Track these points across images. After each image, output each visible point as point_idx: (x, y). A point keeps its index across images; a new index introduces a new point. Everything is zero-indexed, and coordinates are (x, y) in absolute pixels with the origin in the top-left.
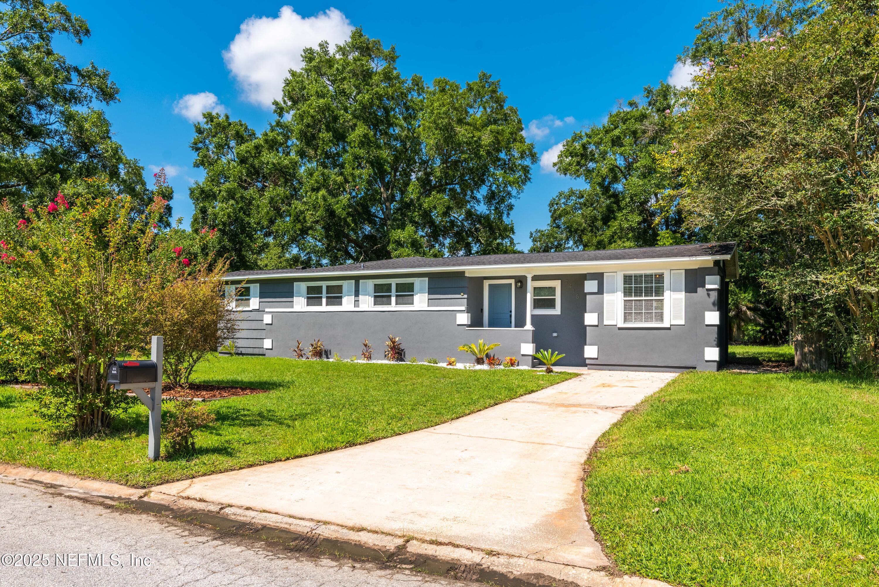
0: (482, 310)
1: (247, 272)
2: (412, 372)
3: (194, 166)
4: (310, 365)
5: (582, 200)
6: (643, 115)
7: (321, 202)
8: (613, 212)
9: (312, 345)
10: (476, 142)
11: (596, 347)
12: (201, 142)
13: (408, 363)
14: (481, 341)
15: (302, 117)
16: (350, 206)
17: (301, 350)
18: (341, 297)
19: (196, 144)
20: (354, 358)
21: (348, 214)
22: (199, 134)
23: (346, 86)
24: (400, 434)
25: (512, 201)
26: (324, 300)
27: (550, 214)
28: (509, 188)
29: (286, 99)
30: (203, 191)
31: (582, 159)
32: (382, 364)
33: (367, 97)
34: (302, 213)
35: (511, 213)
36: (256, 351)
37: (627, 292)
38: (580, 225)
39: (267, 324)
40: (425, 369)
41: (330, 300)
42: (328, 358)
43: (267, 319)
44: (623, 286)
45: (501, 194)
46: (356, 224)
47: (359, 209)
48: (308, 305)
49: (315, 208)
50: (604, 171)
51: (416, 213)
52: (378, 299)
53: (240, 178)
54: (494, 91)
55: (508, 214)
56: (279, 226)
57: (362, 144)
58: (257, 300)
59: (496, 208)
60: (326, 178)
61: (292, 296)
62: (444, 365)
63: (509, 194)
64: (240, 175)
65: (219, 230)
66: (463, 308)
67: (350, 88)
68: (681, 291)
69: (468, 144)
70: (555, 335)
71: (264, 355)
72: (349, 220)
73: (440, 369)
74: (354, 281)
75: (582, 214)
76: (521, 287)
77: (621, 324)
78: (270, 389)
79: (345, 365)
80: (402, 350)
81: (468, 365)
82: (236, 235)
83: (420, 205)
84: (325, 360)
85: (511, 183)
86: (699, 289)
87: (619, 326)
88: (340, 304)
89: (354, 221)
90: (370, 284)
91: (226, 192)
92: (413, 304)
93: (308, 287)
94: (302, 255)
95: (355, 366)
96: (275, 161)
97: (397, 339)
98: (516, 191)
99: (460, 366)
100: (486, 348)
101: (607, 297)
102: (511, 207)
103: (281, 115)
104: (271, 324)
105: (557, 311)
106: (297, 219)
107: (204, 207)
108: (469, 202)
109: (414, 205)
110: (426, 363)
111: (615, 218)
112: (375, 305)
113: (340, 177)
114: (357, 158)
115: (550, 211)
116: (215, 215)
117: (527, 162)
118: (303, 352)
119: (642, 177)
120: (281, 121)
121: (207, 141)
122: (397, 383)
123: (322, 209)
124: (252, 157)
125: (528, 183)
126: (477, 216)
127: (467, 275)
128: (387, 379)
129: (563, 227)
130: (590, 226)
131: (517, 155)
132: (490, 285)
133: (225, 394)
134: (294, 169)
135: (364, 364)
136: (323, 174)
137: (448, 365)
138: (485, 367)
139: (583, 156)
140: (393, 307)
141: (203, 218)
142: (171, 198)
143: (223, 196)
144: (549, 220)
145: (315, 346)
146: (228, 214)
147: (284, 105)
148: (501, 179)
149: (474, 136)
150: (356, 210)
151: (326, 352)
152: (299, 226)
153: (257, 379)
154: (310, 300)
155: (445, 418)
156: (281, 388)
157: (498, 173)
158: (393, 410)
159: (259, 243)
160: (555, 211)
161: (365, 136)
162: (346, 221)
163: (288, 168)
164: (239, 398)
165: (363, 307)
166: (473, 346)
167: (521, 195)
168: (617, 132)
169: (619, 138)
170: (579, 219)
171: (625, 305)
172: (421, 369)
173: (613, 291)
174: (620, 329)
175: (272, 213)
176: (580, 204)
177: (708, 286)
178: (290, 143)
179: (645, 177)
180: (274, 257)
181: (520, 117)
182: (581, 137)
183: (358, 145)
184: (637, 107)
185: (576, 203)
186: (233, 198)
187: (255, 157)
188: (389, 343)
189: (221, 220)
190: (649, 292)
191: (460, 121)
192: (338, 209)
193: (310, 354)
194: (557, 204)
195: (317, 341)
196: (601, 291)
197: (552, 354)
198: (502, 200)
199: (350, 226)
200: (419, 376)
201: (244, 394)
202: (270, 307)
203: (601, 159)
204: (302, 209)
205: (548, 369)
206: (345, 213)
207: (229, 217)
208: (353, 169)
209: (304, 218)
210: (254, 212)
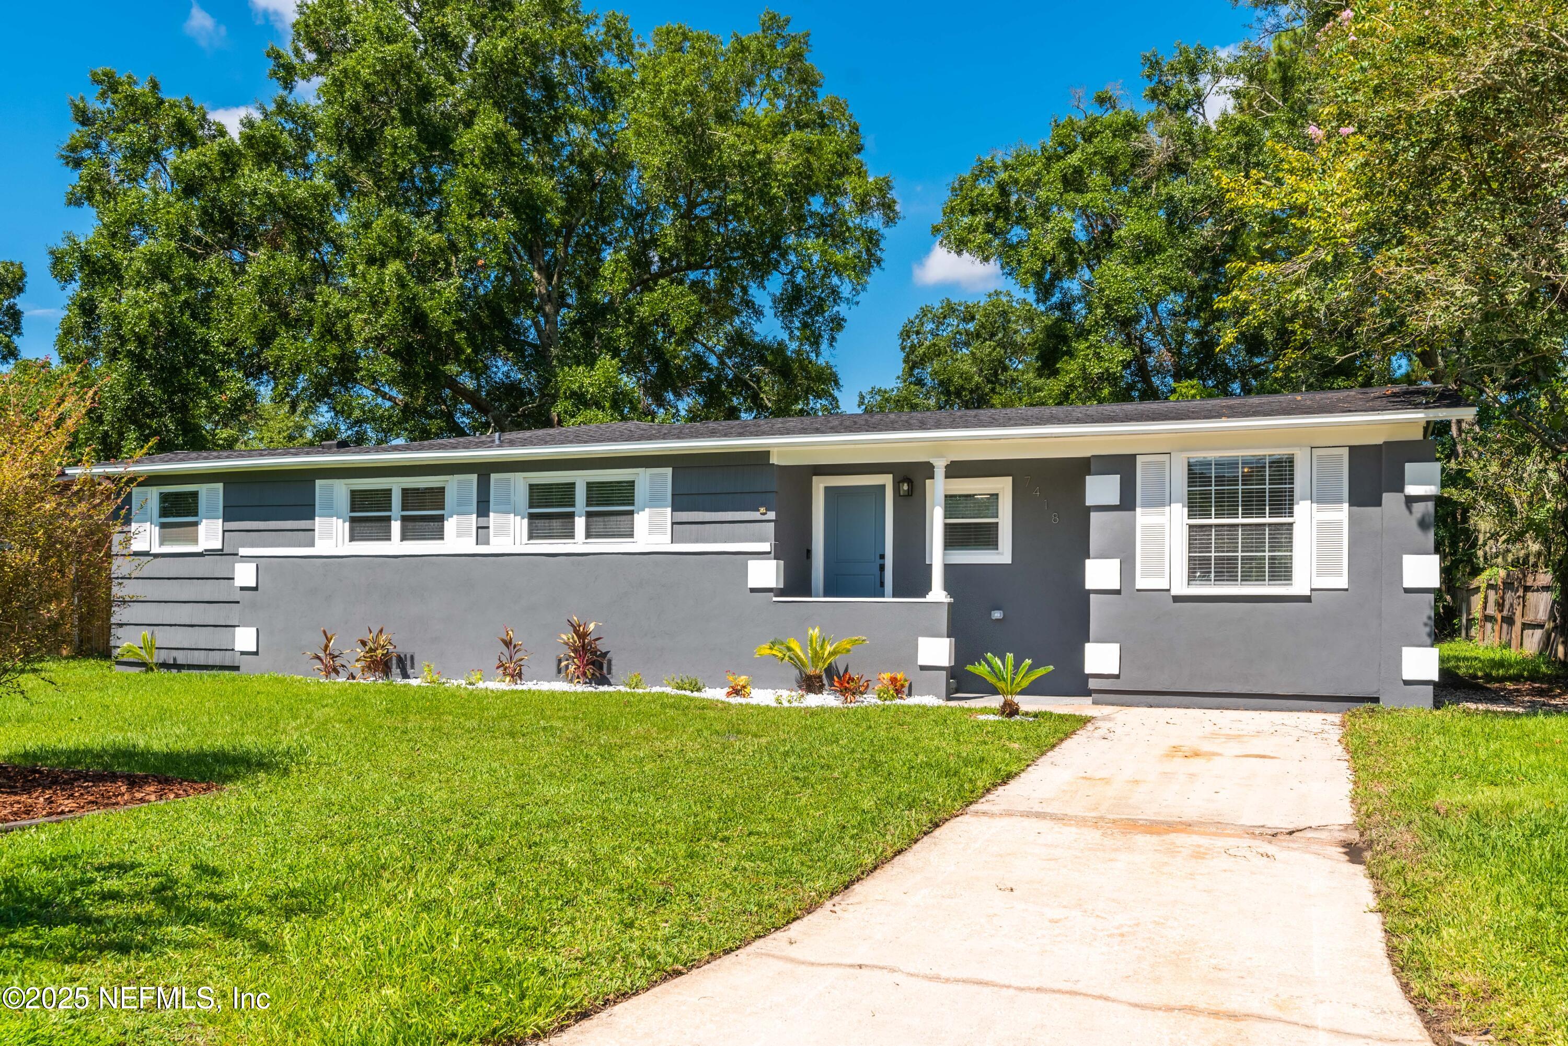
0: (809, 552)
1: (194, 455)
2: (642, 716)
3: (70, 203)
4: (357, 698)
5: (971, 327)
6: (1129, 124)
7: (391, 290)
8: (1065, 339)
9: (364, 643)
10: (761, 164)
11: (1116, 647)
12: (87, 146)
13: (622, 689)
14: (815, 632)
15: (339, 85)
16: (461, 306)
17: (333, 657)
18: (441, 519)
19: (73, 149)
20: (475, 677)
21: (458, 323)
22: (83, 124)
23: (450, 19)
24: (679, 973)
25: (842, 309)
26: (396, 527)
27: (903, 355)
28: (835, 280)
29: (301, 45)
30: (86, 259)
31: (997, 218)
32: (553, 693)
33: (502, 43)
34: (342, 317)
35: (839, 336)
36: (215, 658)
37: (1197, 505)
38: (969, 379)
39: (242, 589)
40: (673, 706)
41: (410, 525)
42: (405, 676)
43: (245, 575)
44: (1186, 489)
45: (818, 293)
46: (476, 351)
47: (484, 315)
48: (352, 539)
49: (374, 304)
50: (1049, 246)
51: (620, 331)
52: (540, 523)
53: (184, 231)
54: (797, 56)
55: (833, 339)
56: (282, 348)
57: (490, 159)
58: (218, 524)
59: (805, 326)
60: (402, 232)
61: (312, 517)
62: (716, 694)
63: (834, 292)
64: (182, 221)
65: (130, 354)
66: (766, 547)
67: (460, 22)
68: (1340, 502)
69: (743, 169)
70: (997, 615)
71: (236, 668)
72: (460, 337)
73: (710, 705)
74: (474, 477)
75: (973, 354)
76: (910, 493)
77: (1181, 587)
78: (228, 778)
79: (453, 695)
80: (604, 655)
81: (785, 694)
82: (175, 370)
83: (630, 311)
84: (400, 681)
85: (838, 268)
86: (1387, 497)
87: (1175, 591)
88: (439, 535)
89: (471, 340)
90: (520, 482)
91: (148, 262)
92: (631, 535)
93: (353, 493)
94: (343, 428)
95: (480, 700)
96: (273, 189)
97: (592, 626)
98: (850, 287)
99: (762, 697)
100: (829, 649)
101: (1143, 517)
102: (838, 323)
103: (288, 85)
104: (255, 589)
105: (1003, 555)
106: (329, 331)
107: (91, 299)
108: (737, 312)
109: (615, 311)
110: (668, 690)
111: (1071, 354)
112: (531, 537)
113: (437, 235)
114: (476, 191)
115: (903, 349)
116: (116, 318)
117: (875, 221)
118: (338, 662)
119: (1131, 261)
120: (290, 100)
121: (104, 144)
122: (608, 754)
123: (393, 305)
124: (215, 179)
125: (876, 271)
126: (756, 345)
127: (774, 460)
128: (577, 740)
129: (929, 381)
130: (989, 381)
131: (848, 205)
132: (827, 489)
133: (69, 804)
134: (321, 212)
135: (504, 693)
136: (396, 225)
137: (729, 694)
138: (827, 699)
139: (1001, 210)
140: (579, 543)
141: (87, 326)
142: (21, 290)
143: (139, 271)
144: (899, 367)
145: (371, 644)
146: (152, 315)
147: (296, 61)
148: (816, 258)
149: (755, 152)
150: (475, 318)
151: (401, 661)
152: (333, 349)
153: (192, 745)
154: (359, 526)
155: (809, 890)
156: (262, 775)
157: (809, 243)
158: (629, 861)
159: (232, 391)
160: (913, 348)
161: (499, 137)
162: (452, 342)
163: (306, 208)
164: (117, 816)
165: (498, 544)
166: (795, 645)
167: (862, 297)
168: (1074, 159)
169: (1078, 171)
170: (967, 367)
171: (1191, 539)
172: (664, 706)
173: (1160, 501)
174: (1177, 599)
175: (266, 317)
176: (967, 335)
177: (1412, 490)
178: (312, 157)
179: (1139, 262)
180: (276, 438)
181: (857, 119)
182: (992, 170)
183: (482, 159)
184: (1114, 107)
185: (958, 332)
186: (165, 278)
187: (224, 178)
188: (568, 636)
189: (132, 330)
190: (1253, 504)
191: (723, 118)
192: (434, 310)
193: (359, 665)
194: (918, 333)
195: (375, 631)
196: (1127, 502)
197: (1017, 665)
198: (819, 308)
199: (463, 352)
200: (668, 729)
201: (133, 800)
202: (252, 545)
203: (1041, 220)
204: (343, 305)
205: (1007, 704)
206: (449, 320)
207: (154, 323)
208: (470, 217)
209: (348, 329)
210: (217, 312)
